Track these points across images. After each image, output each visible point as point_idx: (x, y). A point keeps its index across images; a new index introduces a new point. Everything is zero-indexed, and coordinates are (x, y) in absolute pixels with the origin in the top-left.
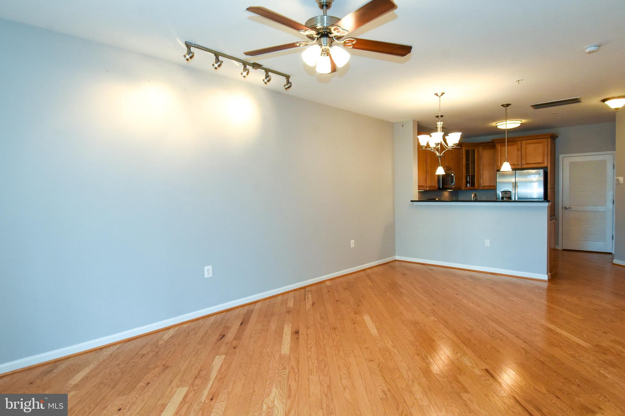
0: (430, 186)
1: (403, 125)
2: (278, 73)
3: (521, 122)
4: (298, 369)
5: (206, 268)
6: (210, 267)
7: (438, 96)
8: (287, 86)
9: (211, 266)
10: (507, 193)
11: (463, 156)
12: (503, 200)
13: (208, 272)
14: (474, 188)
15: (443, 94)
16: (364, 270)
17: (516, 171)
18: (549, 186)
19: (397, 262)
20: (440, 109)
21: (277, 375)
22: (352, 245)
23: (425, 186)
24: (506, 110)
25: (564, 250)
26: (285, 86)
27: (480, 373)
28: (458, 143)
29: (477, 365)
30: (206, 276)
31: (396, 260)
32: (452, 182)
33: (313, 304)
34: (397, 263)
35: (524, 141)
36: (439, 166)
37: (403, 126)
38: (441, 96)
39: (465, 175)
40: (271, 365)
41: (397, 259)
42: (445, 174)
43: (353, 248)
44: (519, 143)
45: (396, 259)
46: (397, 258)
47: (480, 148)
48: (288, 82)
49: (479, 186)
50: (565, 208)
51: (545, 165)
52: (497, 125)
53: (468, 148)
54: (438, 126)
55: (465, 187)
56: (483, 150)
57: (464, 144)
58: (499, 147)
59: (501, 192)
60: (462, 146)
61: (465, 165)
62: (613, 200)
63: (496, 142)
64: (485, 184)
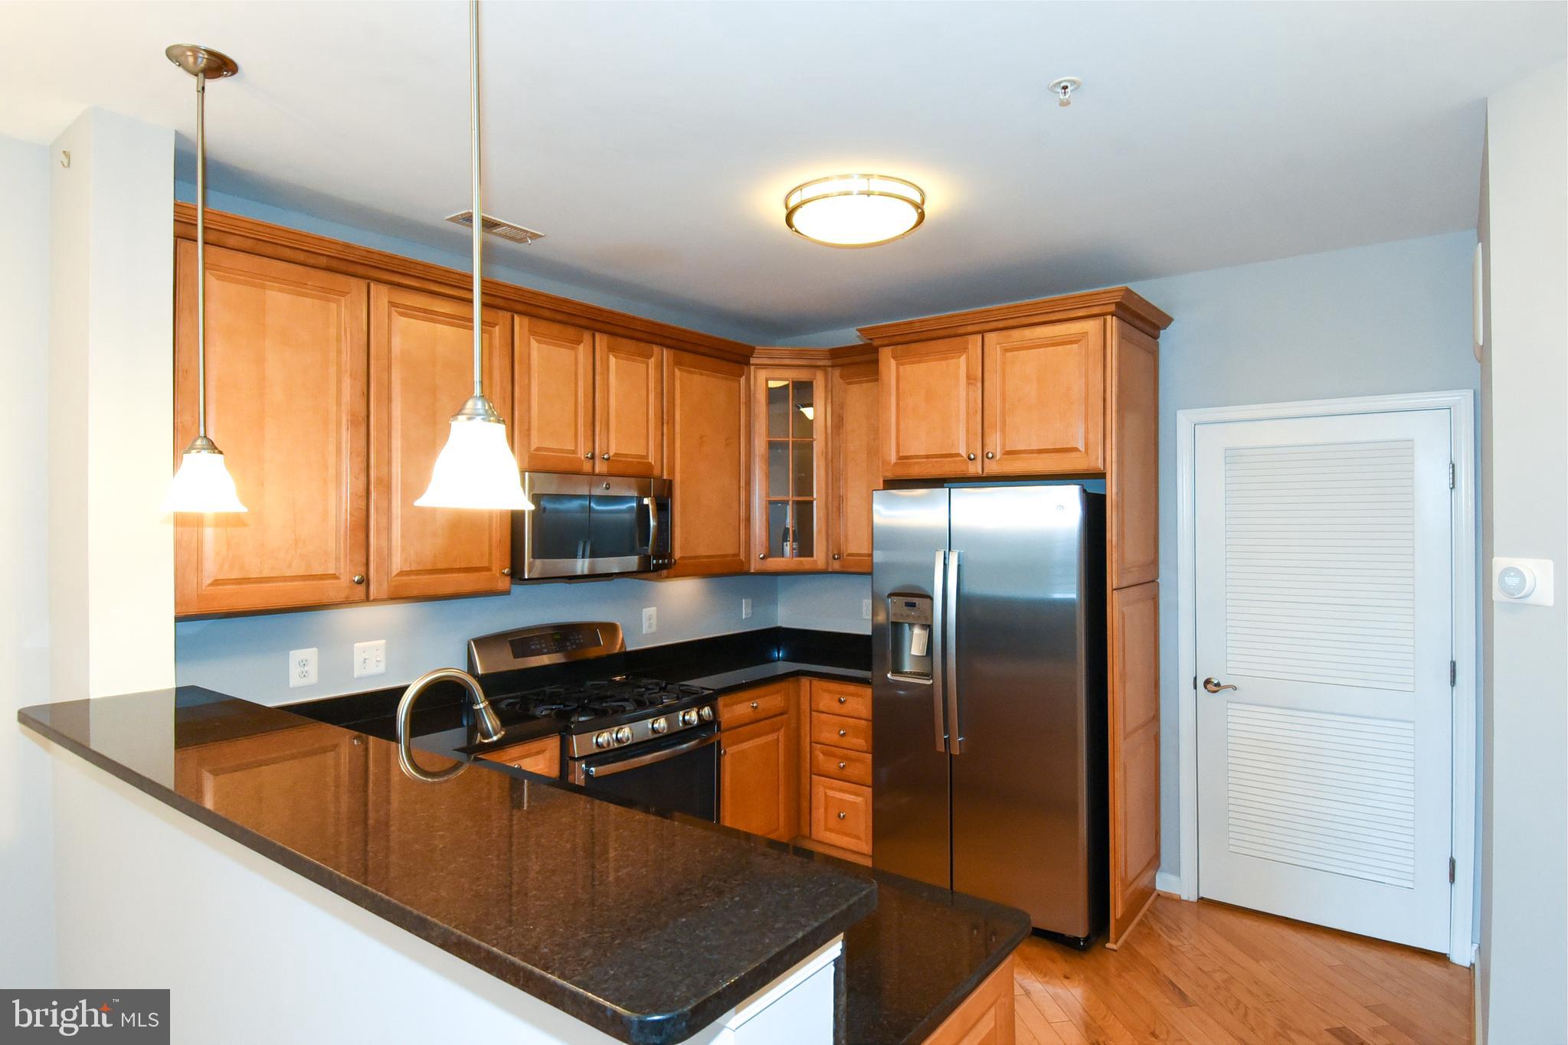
1: (68, 156)
10: (913, 605)
11: (756, 410)
14: (805, 562)
17: (953, 491)
25: (1204, 902)
39: (764, 503)
44: (975, 346)
47: (836, 374)
49: (829, 555)
50: (1207, 682)
51: (1093, 460)
55: (761, 559)
56: (849, 384)
57: (756, 351)
58: (889, 364)
59: (890, 595)
60: (753, 361)
61: (762, 456)
62: (1453, 665)
63: (879, 343)
64: (852, 548)
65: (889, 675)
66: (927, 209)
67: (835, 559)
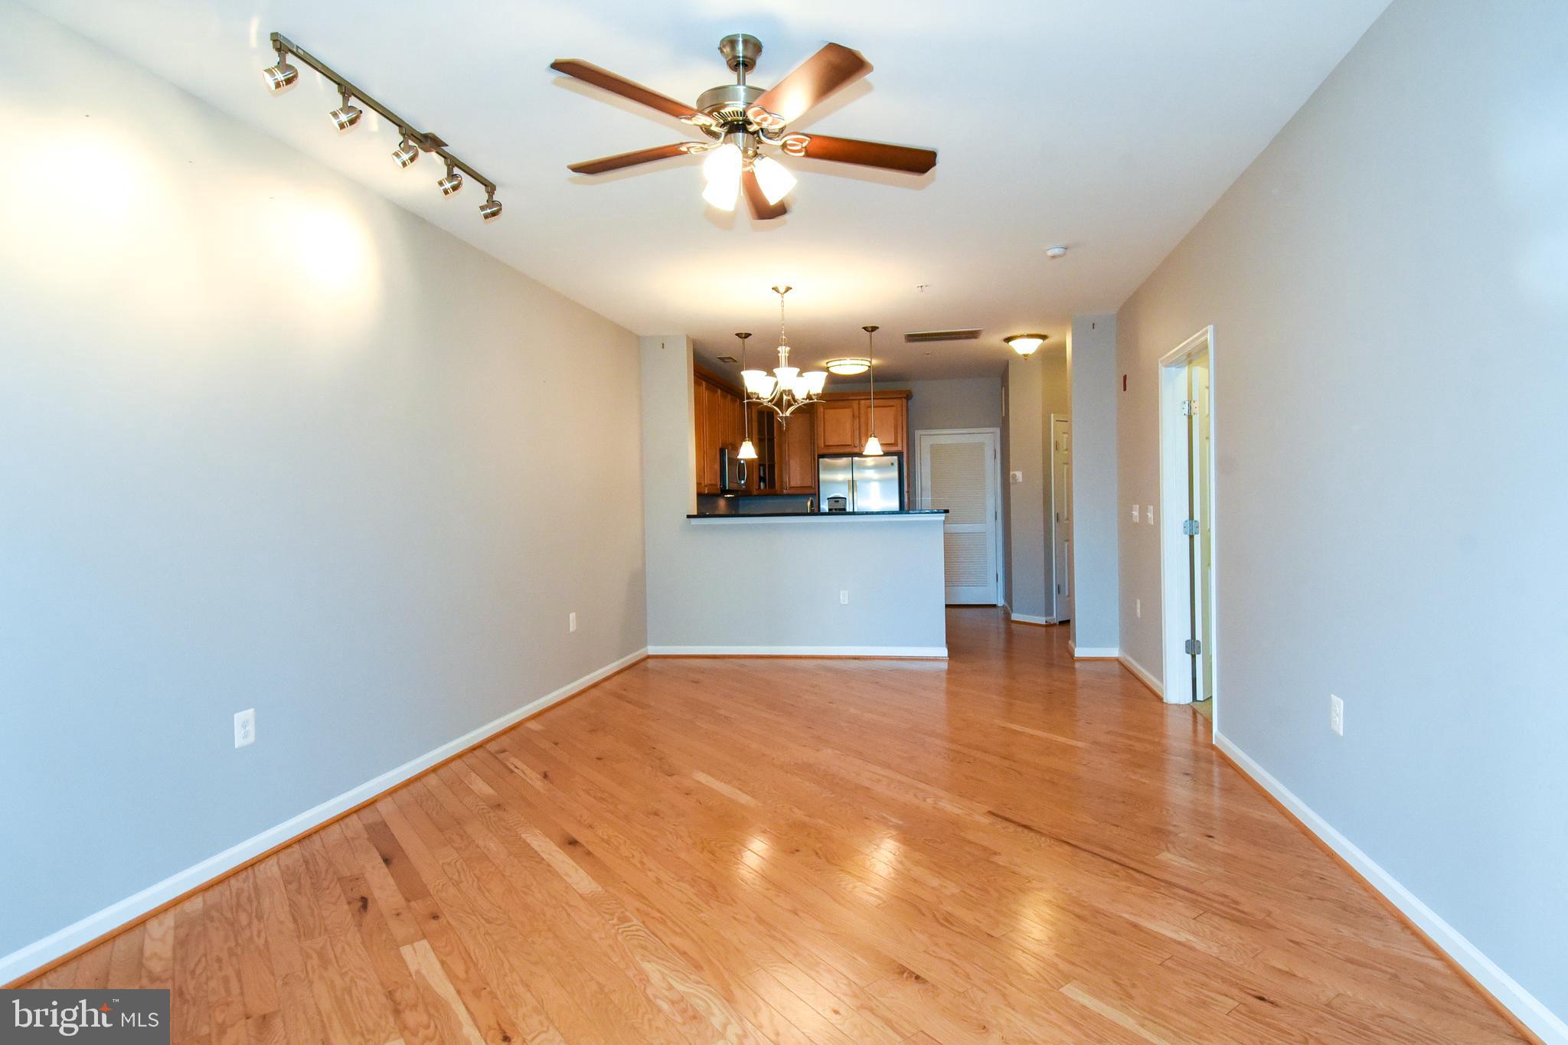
0: (709, 485)
1: (663, 344)
2: (474, 175)
3: (869, 364)
4: (659, 911)
5: (239, 717)
6: (250, 713)
7: (778, 292)
8: (489, 211)
9: (252, 710)
10: (838, 501)
11: (754, 424)
12: (831, 512)
13: (244, 727)
14: (773, 491)
15: (788, 289)
16: (595, 686)
17: (853, 460)
18: (906, 489)
19: (649, 660)
20: (783, 319)
21: (620, 938)
22: (572, 628)
23: (703, 485)
24: (871, 337)
26: (482, 208)
27: (989, 821)
28: (821, 392)
29: (972, 810)
30: (239, 742)
31: (649, 657)
33: (545, 776)
34: (651, 663)
35: (862, 402)
36: (745, 441)
37: (663, 347)
38: (785, 292)
39: (759, 464)
40: (582, 924)
41: (651, 652)
42: (756, 457)
43: (573, 632)
44: (855, 404)
45: (649, 654)
46: (652, 650)
48: (491, 202)
49: (782, 488)
51: (898, 448)
52: (829, 365)
54: (780, 355)
59: (828, 499)
64: (793, 484)
67: (784, 489)
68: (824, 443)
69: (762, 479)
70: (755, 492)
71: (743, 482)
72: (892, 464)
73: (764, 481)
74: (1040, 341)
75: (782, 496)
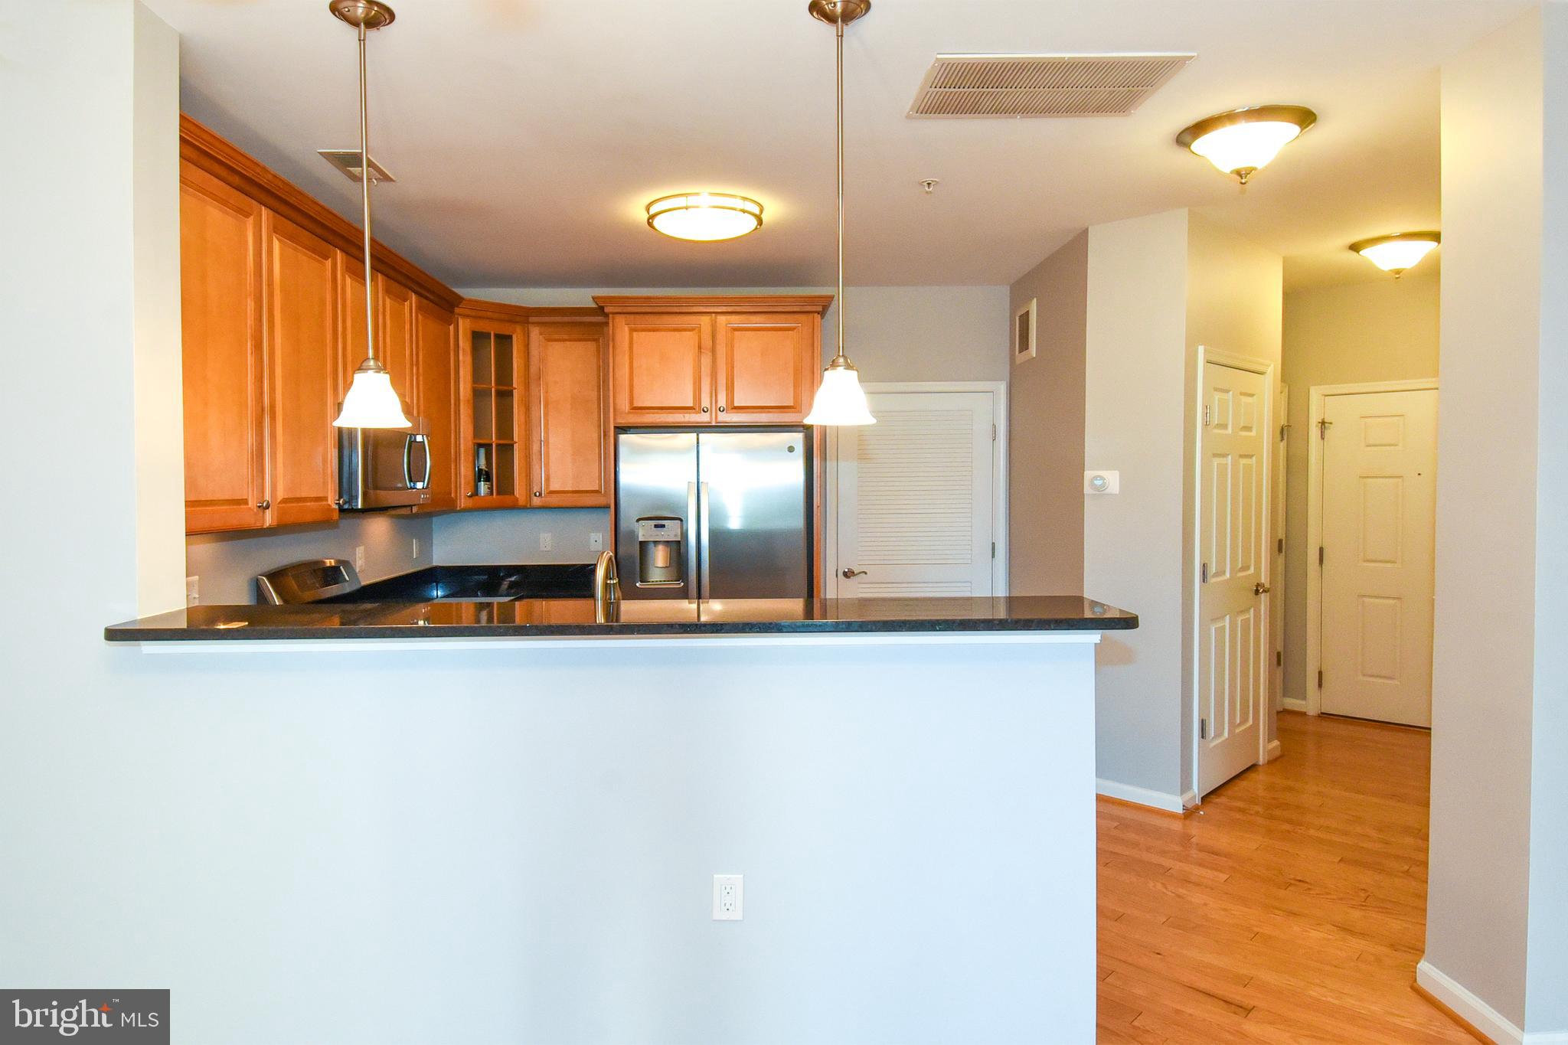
0: (285, 501)
3: (757, 215)
10: (663, 526)
11: (461, 358)
14: (507, 499)
17: (701, 435)
23: (252, 503)
32: (415, 474)
35: (722, 319)
36: (366, 371)
39: (470, 444)
44: (704, 323)
47: (535, 332)
49: (530, 493)
50: (847, 571)
52: (652, 206)
53: (483, 326)
55: (469, 496)
56: (549, 340)
57: (464, 302)
58: (621, 329)
59: (638, 520)
60: (457, 310)
61: (468, 401)
62: (993, 544)
63: (611, 311)
64: (555, 486)
65: (637, 584)
66: (765, 217)
67: (535, 495)
68: (631, 401)
69: (484, 475)
70: (463, 502)
71: (419, 485)
72: (791, 449)
73: (488, 479)
74: (1290, 130)
75: (528, 508)
